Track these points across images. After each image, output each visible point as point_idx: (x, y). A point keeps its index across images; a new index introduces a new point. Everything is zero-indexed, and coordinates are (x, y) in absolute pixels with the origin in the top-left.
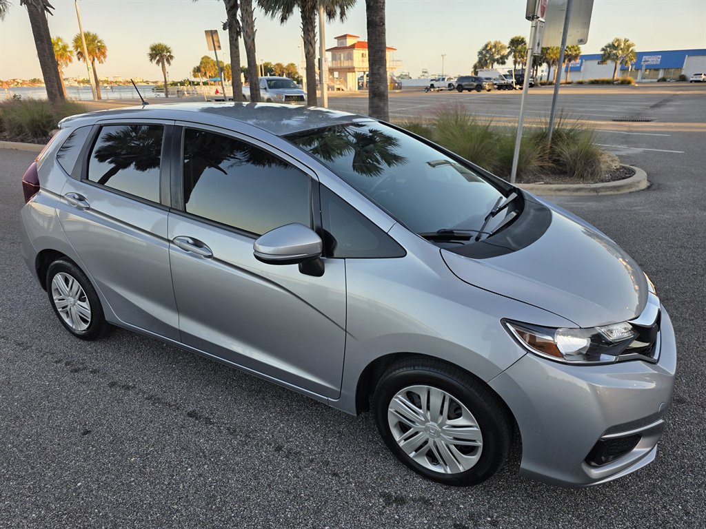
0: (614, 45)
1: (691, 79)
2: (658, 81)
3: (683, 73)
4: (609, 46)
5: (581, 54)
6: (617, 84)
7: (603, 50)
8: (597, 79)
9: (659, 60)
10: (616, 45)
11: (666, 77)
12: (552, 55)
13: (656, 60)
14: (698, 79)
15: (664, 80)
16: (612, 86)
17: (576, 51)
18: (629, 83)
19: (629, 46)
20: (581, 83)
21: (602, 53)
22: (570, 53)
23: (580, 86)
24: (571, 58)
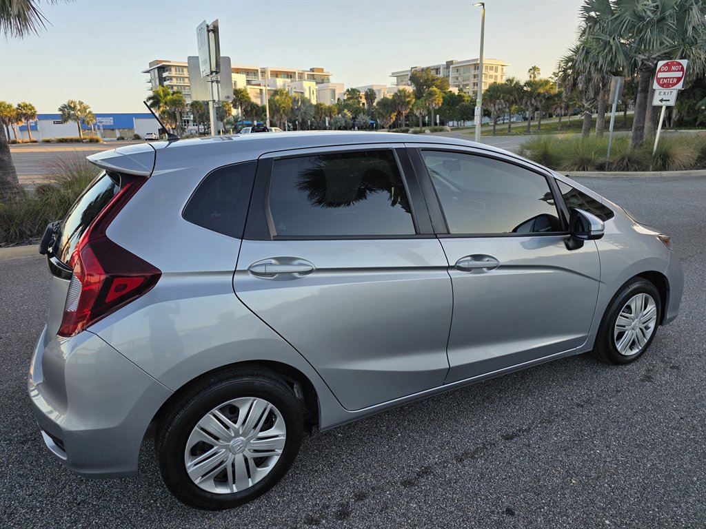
0: (70, 106)
1: (146, 138)
2: (118, 139)
3: (136, 133)
4: (65, 107)
5: (37, 113)
6: (87, 142)
7: (60, 110)
8: (64, 137)
9: (112, 121)
10: (72, 106)
11: (123, 136)
12: (5, 113)
13: (110, 121)
14: (150, 137)
15: (122, 138)
16: (81, 144)
17: (30, 110)
18: (97, 141)
19: (85, 108)
20: (48, 142)
21: (61, 113)
22: (24, 111)
23: (47, 144)
24: (28, 117)
